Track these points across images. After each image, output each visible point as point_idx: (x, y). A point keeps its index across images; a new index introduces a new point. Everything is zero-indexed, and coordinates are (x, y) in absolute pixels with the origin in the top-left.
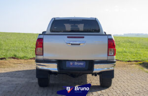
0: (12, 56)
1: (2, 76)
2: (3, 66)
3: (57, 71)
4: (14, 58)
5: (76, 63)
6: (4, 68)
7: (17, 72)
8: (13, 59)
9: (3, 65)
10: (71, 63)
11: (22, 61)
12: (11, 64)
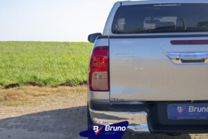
0: (29, 79)
1: (11, 127)
2: (13, 103)
3: (147, 130)
4: (33, 84)
5: (191, 109)
6: (17, 105)
7: (39, 114)
8: (32, 87)
9: (15, 99)
10: (180, 109)
11: (48, 89)
12: (30, 97)
